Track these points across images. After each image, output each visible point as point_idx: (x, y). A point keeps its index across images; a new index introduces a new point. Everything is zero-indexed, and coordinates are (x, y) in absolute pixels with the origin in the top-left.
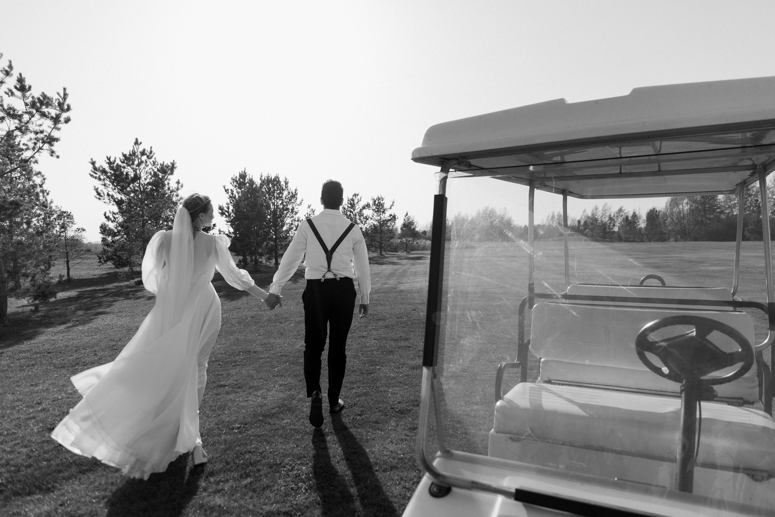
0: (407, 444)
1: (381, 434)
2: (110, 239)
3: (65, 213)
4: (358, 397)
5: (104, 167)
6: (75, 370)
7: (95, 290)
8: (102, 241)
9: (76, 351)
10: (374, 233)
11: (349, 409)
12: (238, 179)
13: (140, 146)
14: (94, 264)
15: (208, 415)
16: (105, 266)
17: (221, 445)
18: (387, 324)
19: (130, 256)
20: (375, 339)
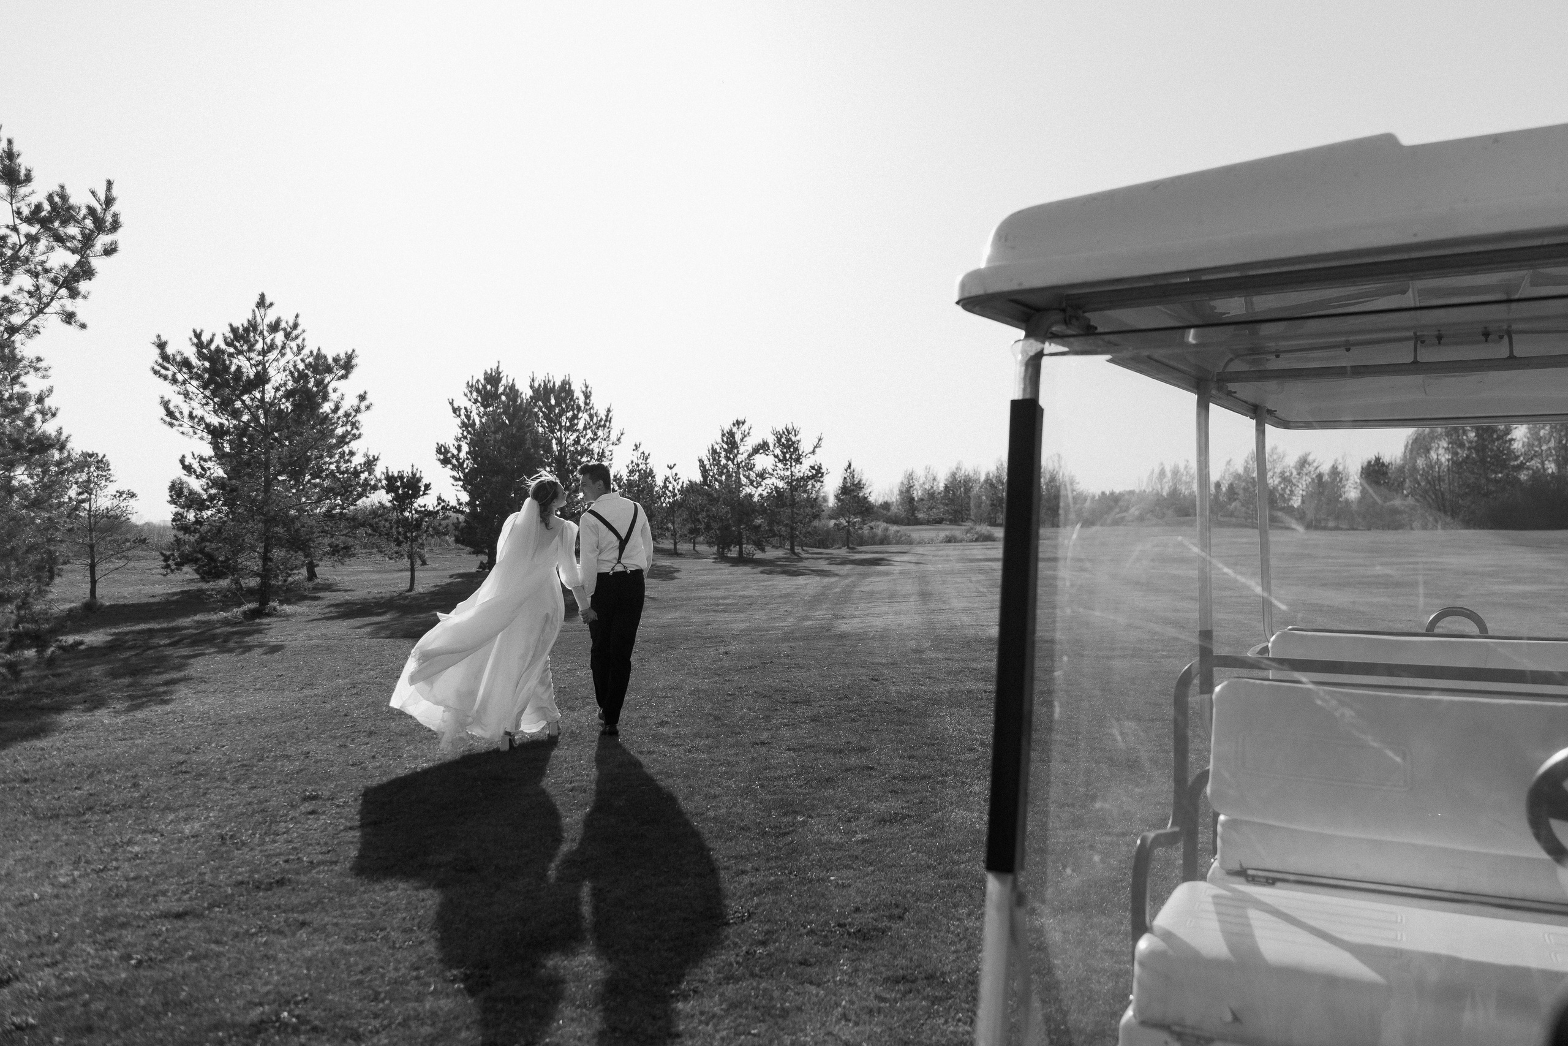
0: (883, 1023)
1: (817, 995)
2: (191, 516)
3: (91, 456)
4: (757, 896)
5: (186, 355)
6: (82, 825)
7: (150, 630)
8: (174, 520)
9: (91, 776)
10: (777, 506)
11: (736, 927)
12: (481, 387)
13: (269, 311)
14: (154, 571)
15: (394, 943)
16: (178, 576)
17: (422, 1025)
18: (815, 712)
19: (235, 553)
20: (789, 750)
